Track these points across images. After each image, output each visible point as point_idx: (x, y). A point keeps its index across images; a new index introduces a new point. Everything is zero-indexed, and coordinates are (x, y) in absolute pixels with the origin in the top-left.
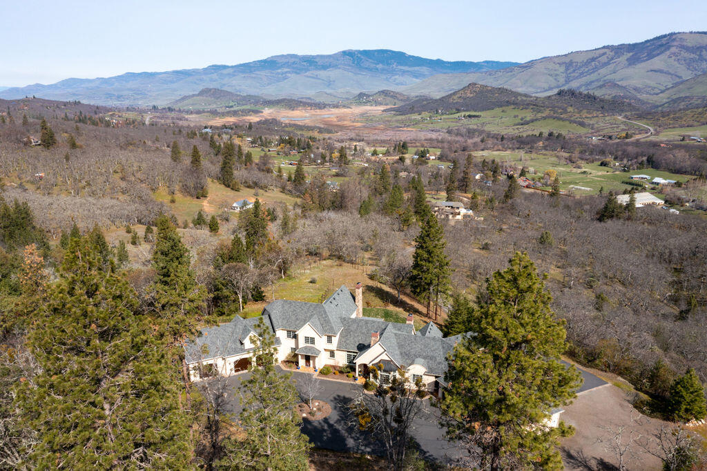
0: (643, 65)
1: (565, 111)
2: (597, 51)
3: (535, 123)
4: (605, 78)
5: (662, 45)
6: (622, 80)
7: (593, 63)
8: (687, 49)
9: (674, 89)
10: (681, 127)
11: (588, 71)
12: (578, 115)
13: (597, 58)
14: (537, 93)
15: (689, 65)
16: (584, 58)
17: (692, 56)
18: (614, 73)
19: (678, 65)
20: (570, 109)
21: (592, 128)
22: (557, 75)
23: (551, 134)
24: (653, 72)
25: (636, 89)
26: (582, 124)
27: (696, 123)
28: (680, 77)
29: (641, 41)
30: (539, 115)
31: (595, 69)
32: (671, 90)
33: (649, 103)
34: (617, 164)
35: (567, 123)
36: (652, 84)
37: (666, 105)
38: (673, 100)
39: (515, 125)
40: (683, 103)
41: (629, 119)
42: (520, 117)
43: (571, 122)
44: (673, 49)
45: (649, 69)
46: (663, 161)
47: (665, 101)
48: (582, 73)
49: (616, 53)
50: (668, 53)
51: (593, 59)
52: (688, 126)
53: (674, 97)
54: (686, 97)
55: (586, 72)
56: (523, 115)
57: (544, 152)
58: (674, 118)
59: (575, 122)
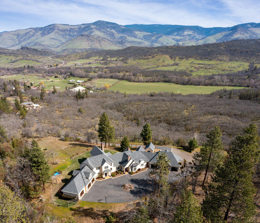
0: (47, 36)
1: (28, 56)
2: (28, 30)
3: (18, 62)
4: (35, 41)
5: (51, 29)
6: (41, 42)
7: (28, 35)
8: (61, 30)
9: (62, 46)
10: (72, 60)
11: (27, 38)
12: (34, 58)
13: (29, 33)
14: (8, 47)
15: (63, 36)
16: (23, 33)
17: (63, 33)
18: (38, 39)
19: (59, 37)
20: (29, 55)
21: (42, 63)
22: (14, 40)
23: (28, 66)
24: (52, 39)
25: (48, 46)
26: (37, 61)
27: (76, 59)
28: (61, 41)
29: (43, 27)
30: (18, 58)
31: (29, 38)
32: (61, 46)
33: (55, 52)
34: (61, 76)
35: (31, 61)
36: (53, 44)
37: (61, 52)
38: (63, 50)
39: (9, 63)
40: (67, 51)
41: (54, 58)
42: (9, 59)
43: (33, 60)
44: (56, 30)
45: (50, 38)
46: (76, 74)
47: (60, 50)
48: (25, 39)
49: (35, 31)
50: (54, 32)
51: (27, 33)
52: (74, 60)
53: (63, 49)
54: (67, 49)
55: (26, 39)
56: (11, 59)
57: (29, 74)
58: (69, 58)
59: (35, 61)
